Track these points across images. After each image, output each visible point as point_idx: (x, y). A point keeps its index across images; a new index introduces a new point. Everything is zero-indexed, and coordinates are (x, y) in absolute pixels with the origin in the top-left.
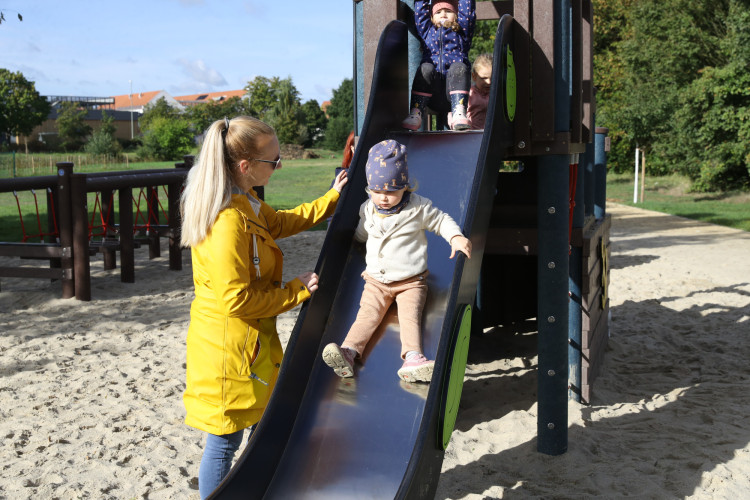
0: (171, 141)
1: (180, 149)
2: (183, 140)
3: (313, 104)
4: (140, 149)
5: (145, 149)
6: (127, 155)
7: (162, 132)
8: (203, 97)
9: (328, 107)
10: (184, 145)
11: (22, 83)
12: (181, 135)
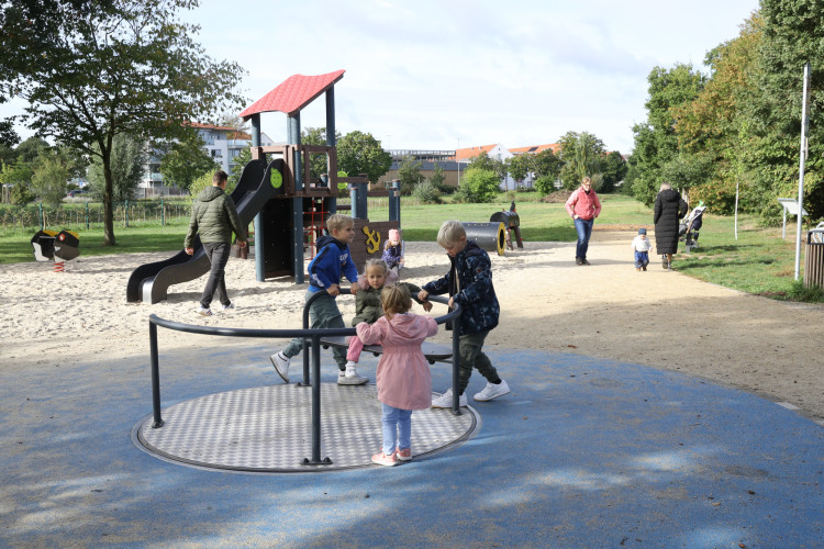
0: (481, 187)
1: (488, 194)
2: (490, 187)
3: (616, 155)
4: (456, 194)
5: (460, 194)
6: (445, 198)
7: (473, 180)
8: (534, 149)
9: (630, 158)
10: (490, 191)
11: (373, 142)
12: (489, 183)
